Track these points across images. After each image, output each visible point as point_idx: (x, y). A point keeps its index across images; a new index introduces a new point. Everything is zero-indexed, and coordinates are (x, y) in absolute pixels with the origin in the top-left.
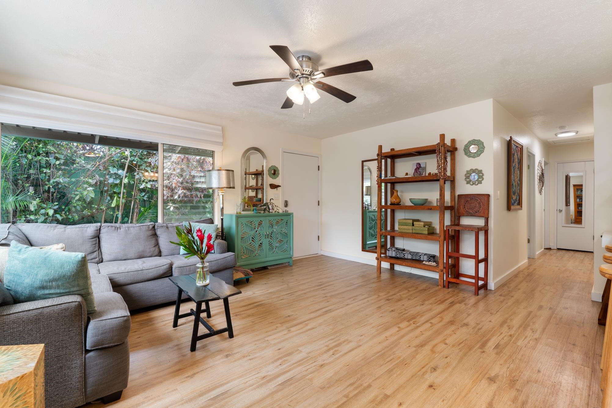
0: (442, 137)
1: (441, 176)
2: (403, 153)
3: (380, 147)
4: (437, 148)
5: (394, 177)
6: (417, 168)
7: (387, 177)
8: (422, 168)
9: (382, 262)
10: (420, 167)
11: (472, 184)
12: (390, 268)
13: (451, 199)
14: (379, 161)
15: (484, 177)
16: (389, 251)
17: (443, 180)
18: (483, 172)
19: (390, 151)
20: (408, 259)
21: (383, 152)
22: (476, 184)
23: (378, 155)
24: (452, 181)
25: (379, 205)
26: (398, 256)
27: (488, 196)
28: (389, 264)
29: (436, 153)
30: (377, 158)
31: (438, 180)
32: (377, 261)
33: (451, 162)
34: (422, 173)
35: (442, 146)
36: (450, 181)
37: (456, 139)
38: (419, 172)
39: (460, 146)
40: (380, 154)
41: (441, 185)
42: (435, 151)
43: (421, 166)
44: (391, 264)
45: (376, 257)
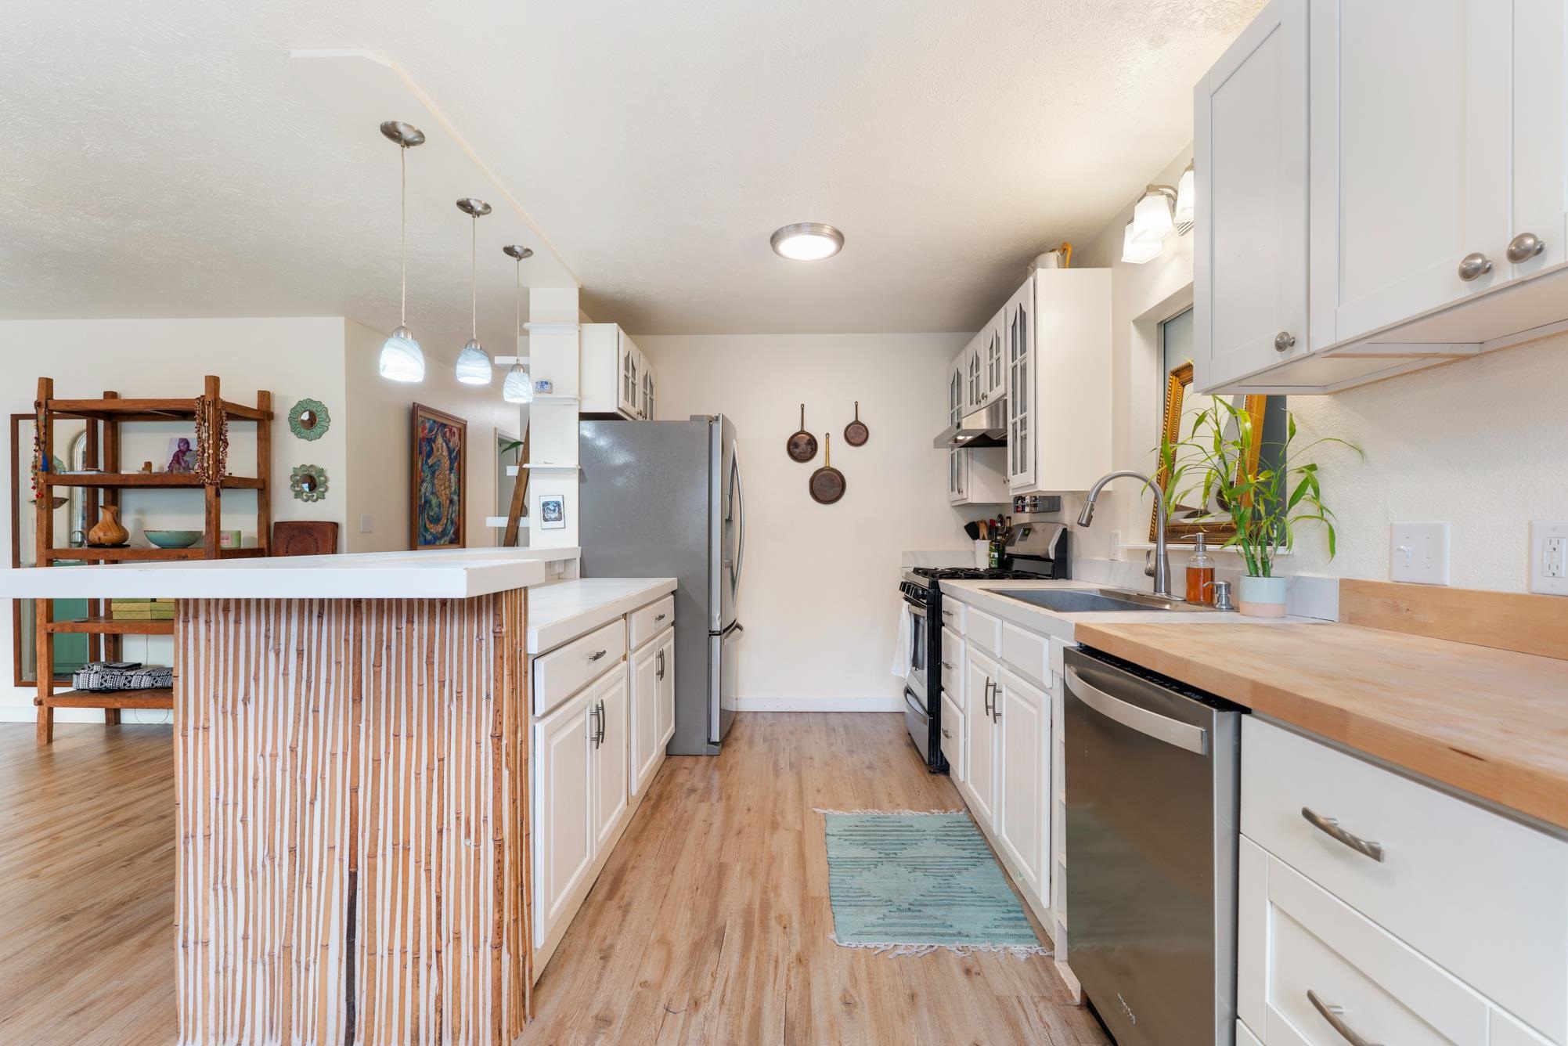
0: (213, 383)
1: (208, 477)
2: (140, 408)
3: (47, 385)
4: (198, 408)
5: (94, 473)
6: (180, 451)
7: (73, 471)
8: (191, 453)
9: (55, 709)
10: (188, 449)
11: (305, 498)
12: (104, 722)
13: (259, 532)
14: (41, 424)
15: (328, 484)
16: (78, 674)
17: (214, 487)
18: (328, 474)
19: (101, 397)
20: (140, 690)
21: (55, 397)
22: (315, 498)
23: (38, 405)
24: (261, 489)
25: (43, 550)
26: (108, 685)
27: (335, 525)
28: (102, 711)
29: (195, 420)
30: (34, 412)
31: (202, 486)
32: (39, 709)
33: (258, 445)
34: (190, 467)
35: (209, 405)
36: (256, 490)
37: (271, 392)
38: (185, 462)
39: (282, 409)
40: (43, 403)
41: (209, 499)
42: (193, 413)
43: (190, 448)
44: (107, 711)
45: (35, 699)
